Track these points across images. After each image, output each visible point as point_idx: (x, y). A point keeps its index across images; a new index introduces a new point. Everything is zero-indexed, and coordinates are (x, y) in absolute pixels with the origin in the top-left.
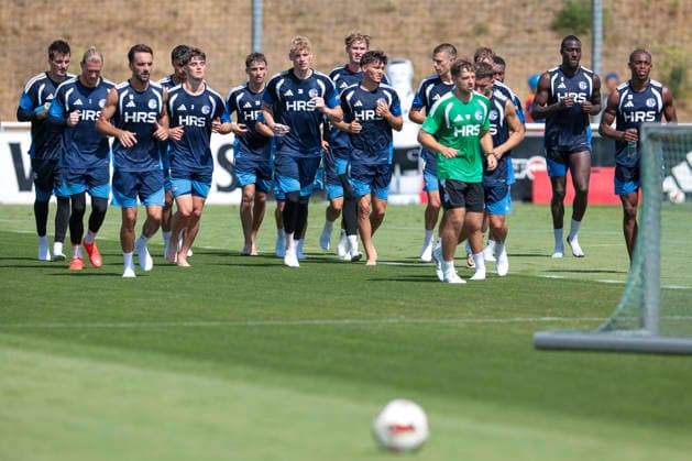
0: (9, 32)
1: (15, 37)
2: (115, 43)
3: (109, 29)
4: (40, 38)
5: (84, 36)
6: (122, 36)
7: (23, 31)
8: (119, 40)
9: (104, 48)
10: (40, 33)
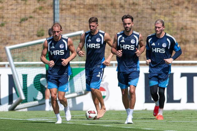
0: (118, 6)
1: (121, 9)
2: (182, 12)
3: (178, 4)
4: (137, 10)
5: (164, 8)
6: (187, 8)
7: (126, 6)
8: (185, 11)
9: (175, 15)
10: (137, 7)
